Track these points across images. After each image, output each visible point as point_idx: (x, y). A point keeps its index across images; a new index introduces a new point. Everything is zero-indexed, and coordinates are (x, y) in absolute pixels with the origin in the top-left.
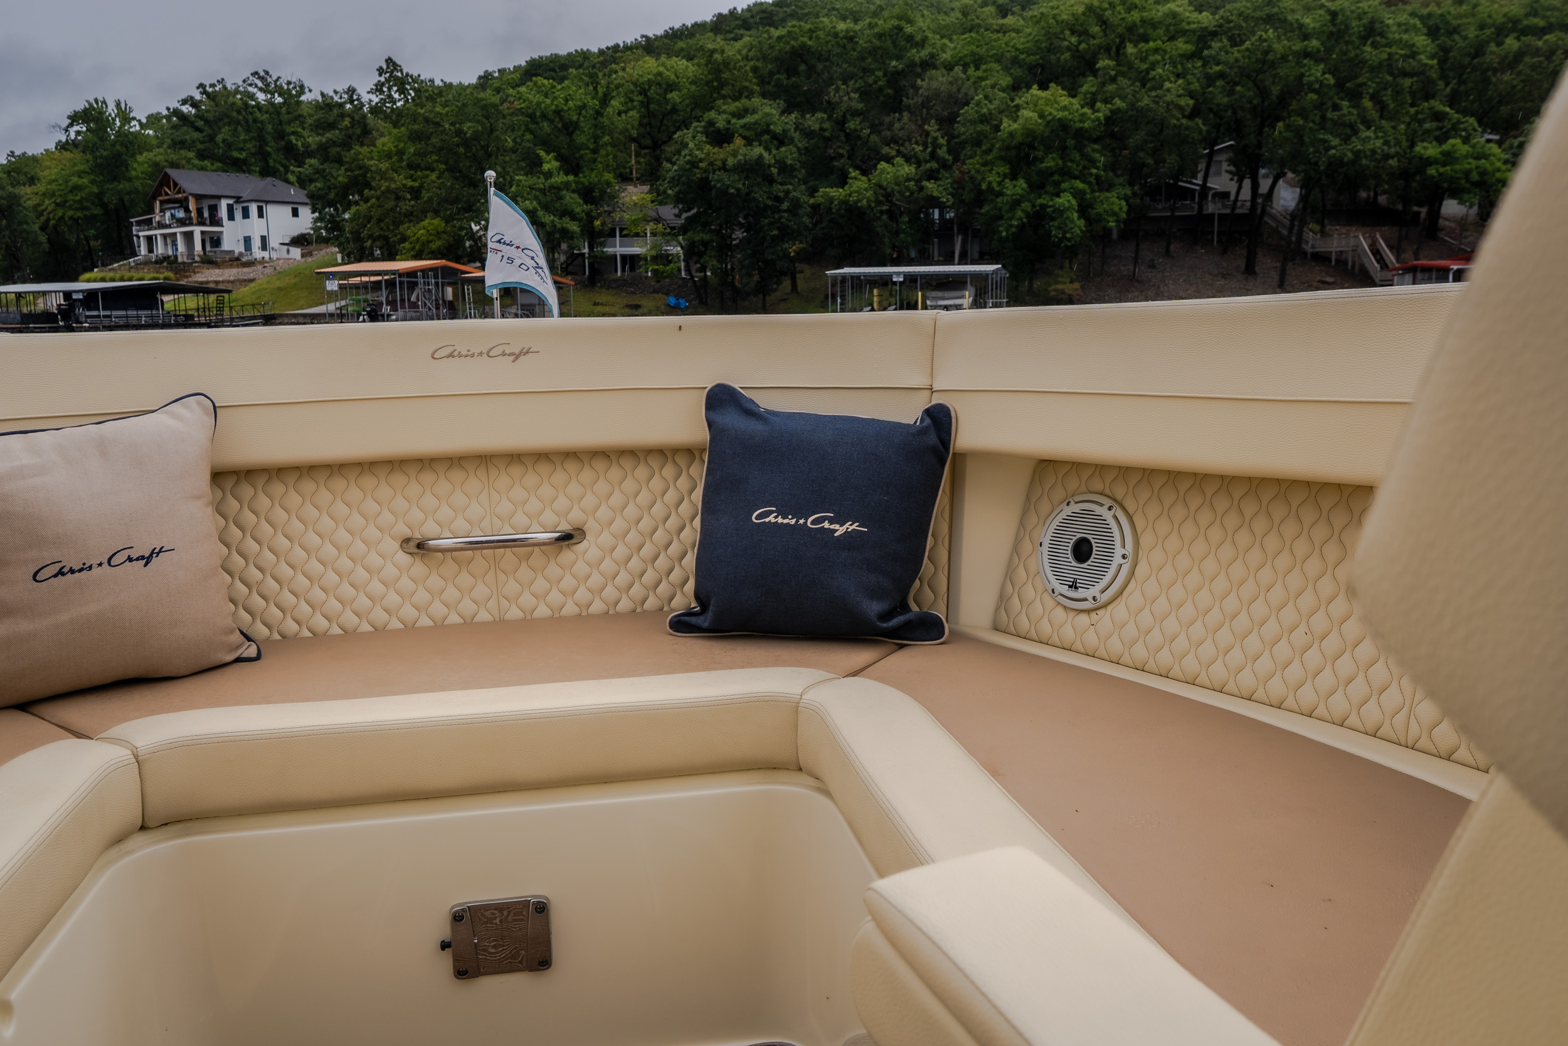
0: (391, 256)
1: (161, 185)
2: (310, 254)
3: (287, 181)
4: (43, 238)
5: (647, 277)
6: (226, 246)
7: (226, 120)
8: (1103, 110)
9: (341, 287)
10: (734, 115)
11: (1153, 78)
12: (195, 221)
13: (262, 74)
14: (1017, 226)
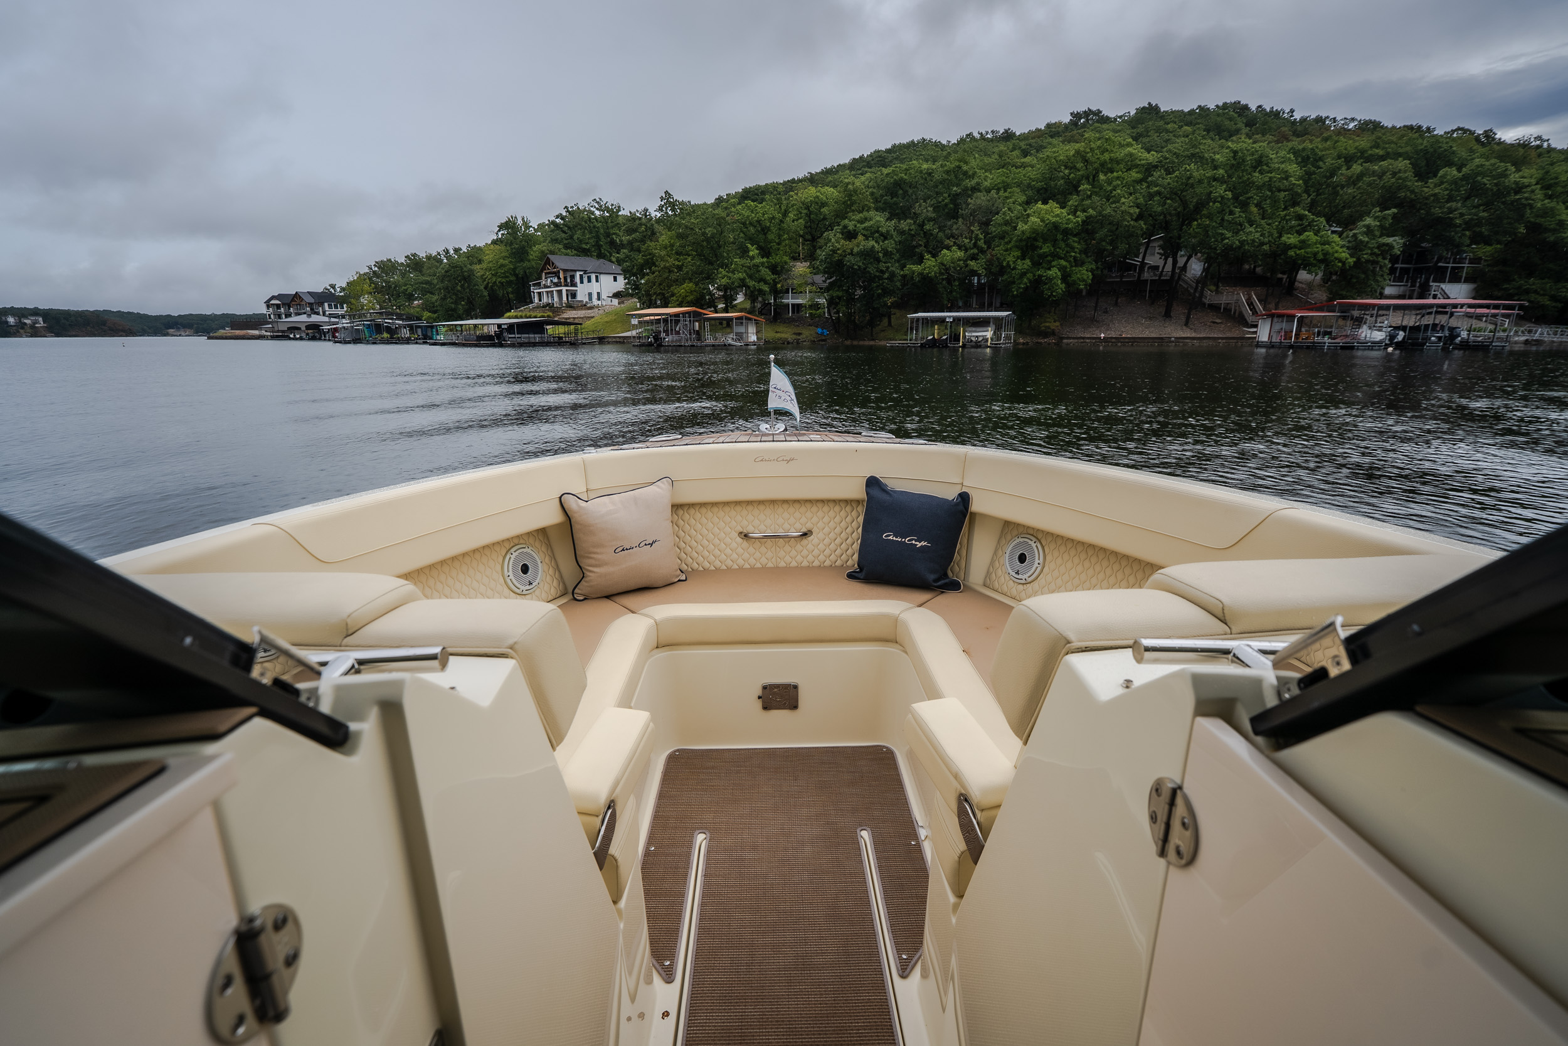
0: (666, 306)
1: (545, 264)
2: (623, 302)
3: (612, 262)
4: (486, 293)
5: (806, 317)
6: (579, 298)
7: (579, 227)
8: (1081, 216)
9: (640, 322)
10: (859, 222)
11: (1114, 196)
12: (563, 284)
13: (598, 200)
14: (1023, 288)
